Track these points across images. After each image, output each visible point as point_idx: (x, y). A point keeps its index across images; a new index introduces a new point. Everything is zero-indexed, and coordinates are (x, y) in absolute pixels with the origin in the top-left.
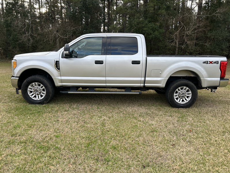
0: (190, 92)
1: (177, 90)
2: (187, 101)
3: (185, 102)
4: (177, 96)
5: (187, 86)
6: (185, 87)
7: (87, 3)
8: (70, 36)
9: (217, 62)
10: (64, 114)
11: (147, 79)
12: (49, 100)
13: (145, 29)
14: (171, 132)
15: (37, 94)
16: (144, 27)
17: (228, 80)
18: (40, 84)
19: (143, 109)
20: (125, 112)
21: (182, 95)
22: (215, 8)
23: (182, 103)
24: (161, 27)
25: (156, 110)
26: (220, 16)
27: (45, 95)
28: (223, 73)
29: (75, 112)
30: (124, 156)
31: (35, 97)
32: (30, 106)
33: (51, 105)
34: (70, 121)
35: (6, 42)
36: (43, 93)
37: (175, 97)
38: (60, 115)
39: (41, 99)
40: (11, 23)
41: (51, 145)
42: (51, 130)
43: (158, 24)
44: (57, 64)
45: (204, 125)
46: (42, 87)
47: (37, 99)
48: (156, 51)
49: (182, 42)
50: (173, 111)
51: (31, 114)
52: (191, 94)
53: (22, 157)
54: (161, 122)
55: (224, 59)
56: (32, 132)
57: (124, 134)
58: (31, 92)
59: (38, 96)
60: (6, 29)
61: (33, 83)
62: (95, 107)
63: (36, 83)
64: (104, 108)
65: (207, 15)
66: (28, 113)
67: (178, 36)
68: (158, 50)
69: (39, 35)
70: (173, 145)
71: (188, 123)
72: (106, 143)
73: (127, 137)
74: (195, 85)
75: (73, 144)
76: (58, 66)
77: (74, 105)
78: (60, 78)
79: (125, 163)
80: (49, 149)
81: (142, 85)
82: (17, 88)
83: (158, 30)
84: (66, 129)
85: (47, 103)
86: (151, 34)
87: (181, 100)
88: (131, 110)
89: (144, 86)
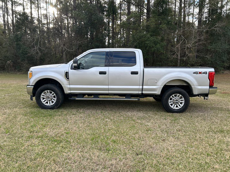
0: (183, 99)
1: (171, 97)
2: (181, 107)
3: (178, 107)
4: (171, 102)
5: (180, 93)
6: (178, 94)
7: (92, 19)
8: (76, 49)
9: (205, 73)
10: (72, 117)
11: (144, 87)
12: (59, 106)
13: (147, 42)
14: (164, 131)
15: (48, 100)
16: (146, 41)
17: (217, 88)
18: (52, 92)
19: (141, 113)
20: (125, 116)
21: (176, 102)
22: (215, 22)
23: (176, 109)
24: (162, 40)
25: (152, 114)
26: (219, 30)
27: (55, 101)
28: (211, 82)
29: (82, 116)
30: (122, 147)
31: (47, 103)
32: (43, 111)
33: (61, 110)
34: (77, 122)
35: (15, 55)
36: (53, 99)
37: (170, 103)
38: (69, 118)
39: (52, 104)
40: (21, 38)
41: (63, 139)
42: (62, 129)
43: (160, 38)
44: (67, 75)
45: (192, 126)
46: (53, 95)
47: (48, 104)
48: (159, 63)
49: (184, 55)
50: (168, 115)
51: (44, 117)
52: (184, 101)
53: (40, 147)
54: (155, 123)
55: (212, 70)
56: (47, 130)
57: (123, 132)
58: (44, 98)
59: (50, 102)
60: (16, 43)
61: (46, 91)
62: (99, 112)
63: (48, 91)
64: (107, 112)
65: (206, 28)
66: (41, 116)
67: (179, 48)
68: (161, 62)
69: (46, 48)
70: (164, 140)
71: (179, 125)
72: (108, 138)
73: (125, 134)
74: (187, 92)
75: (80, 138)
76: (68, 76)
77: (81, 110)
78: (69, 86)
79: (123, 152)
80: (61, 142)
81: (140, 92)
82: (32, 95)
83: (160, 44)
84: (75, 128)
85: (57, 108)
86: (153, 47)
87: (175, 105)
88: (130, 114)
89: (142, 93)
